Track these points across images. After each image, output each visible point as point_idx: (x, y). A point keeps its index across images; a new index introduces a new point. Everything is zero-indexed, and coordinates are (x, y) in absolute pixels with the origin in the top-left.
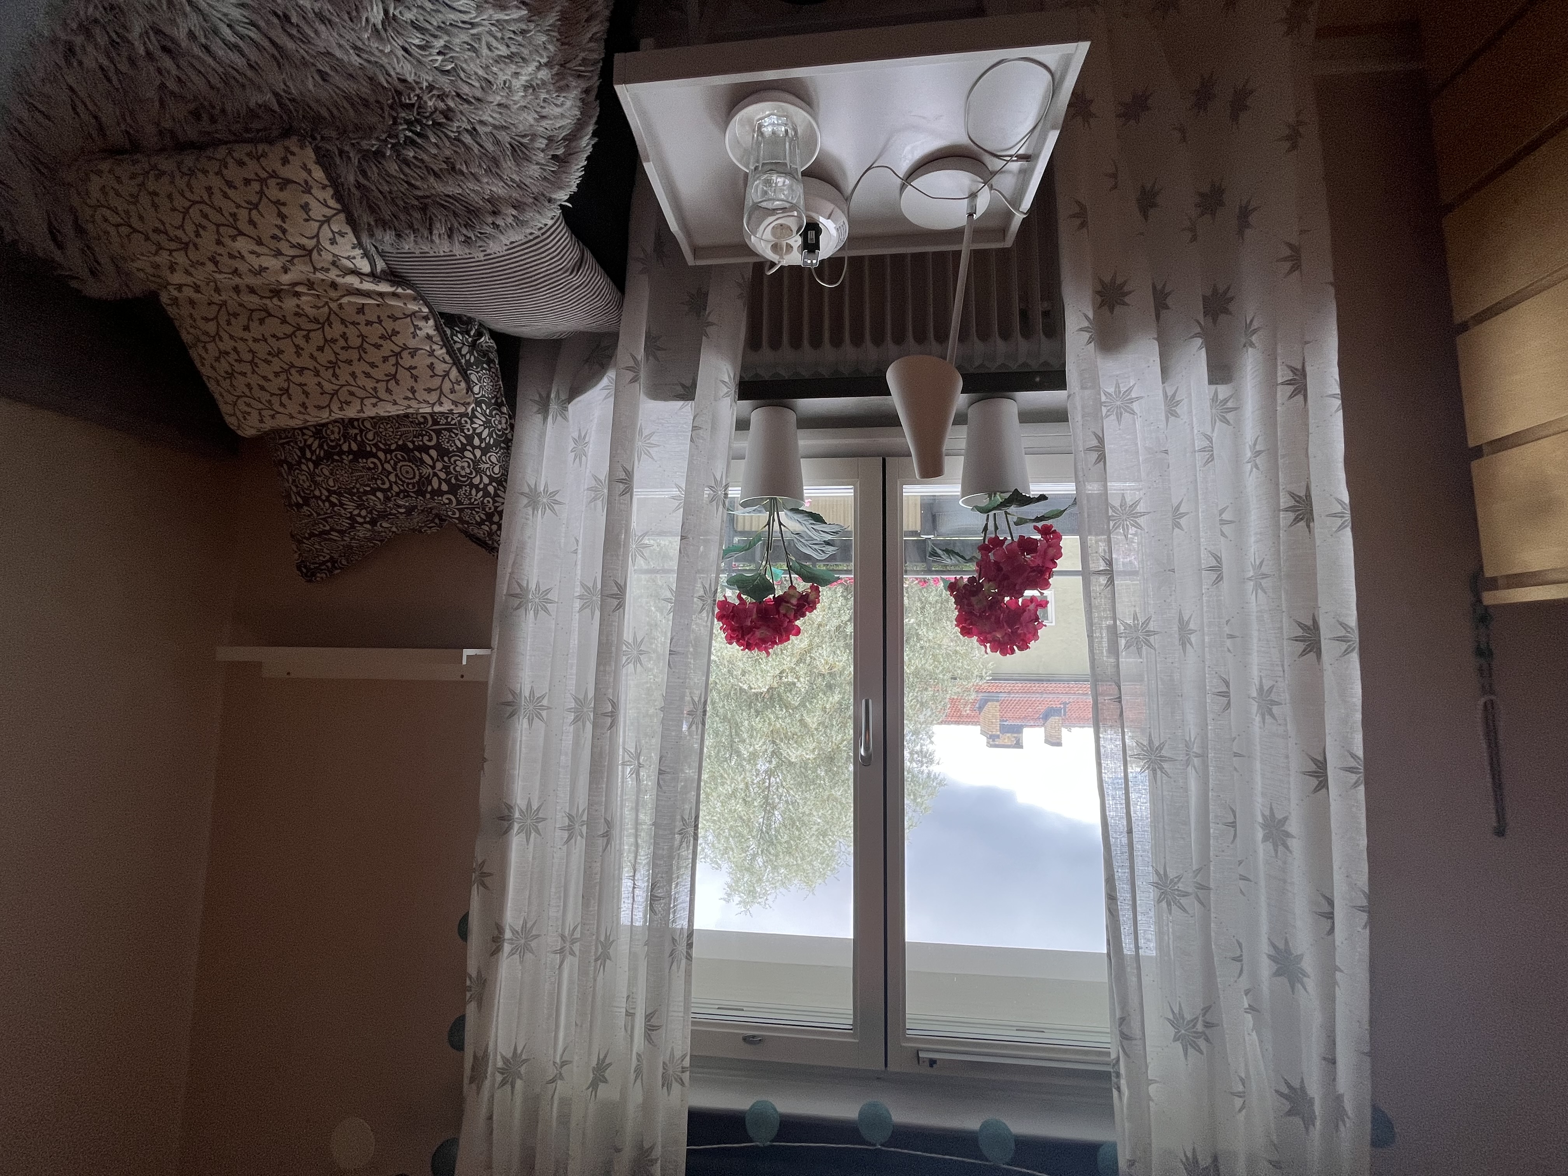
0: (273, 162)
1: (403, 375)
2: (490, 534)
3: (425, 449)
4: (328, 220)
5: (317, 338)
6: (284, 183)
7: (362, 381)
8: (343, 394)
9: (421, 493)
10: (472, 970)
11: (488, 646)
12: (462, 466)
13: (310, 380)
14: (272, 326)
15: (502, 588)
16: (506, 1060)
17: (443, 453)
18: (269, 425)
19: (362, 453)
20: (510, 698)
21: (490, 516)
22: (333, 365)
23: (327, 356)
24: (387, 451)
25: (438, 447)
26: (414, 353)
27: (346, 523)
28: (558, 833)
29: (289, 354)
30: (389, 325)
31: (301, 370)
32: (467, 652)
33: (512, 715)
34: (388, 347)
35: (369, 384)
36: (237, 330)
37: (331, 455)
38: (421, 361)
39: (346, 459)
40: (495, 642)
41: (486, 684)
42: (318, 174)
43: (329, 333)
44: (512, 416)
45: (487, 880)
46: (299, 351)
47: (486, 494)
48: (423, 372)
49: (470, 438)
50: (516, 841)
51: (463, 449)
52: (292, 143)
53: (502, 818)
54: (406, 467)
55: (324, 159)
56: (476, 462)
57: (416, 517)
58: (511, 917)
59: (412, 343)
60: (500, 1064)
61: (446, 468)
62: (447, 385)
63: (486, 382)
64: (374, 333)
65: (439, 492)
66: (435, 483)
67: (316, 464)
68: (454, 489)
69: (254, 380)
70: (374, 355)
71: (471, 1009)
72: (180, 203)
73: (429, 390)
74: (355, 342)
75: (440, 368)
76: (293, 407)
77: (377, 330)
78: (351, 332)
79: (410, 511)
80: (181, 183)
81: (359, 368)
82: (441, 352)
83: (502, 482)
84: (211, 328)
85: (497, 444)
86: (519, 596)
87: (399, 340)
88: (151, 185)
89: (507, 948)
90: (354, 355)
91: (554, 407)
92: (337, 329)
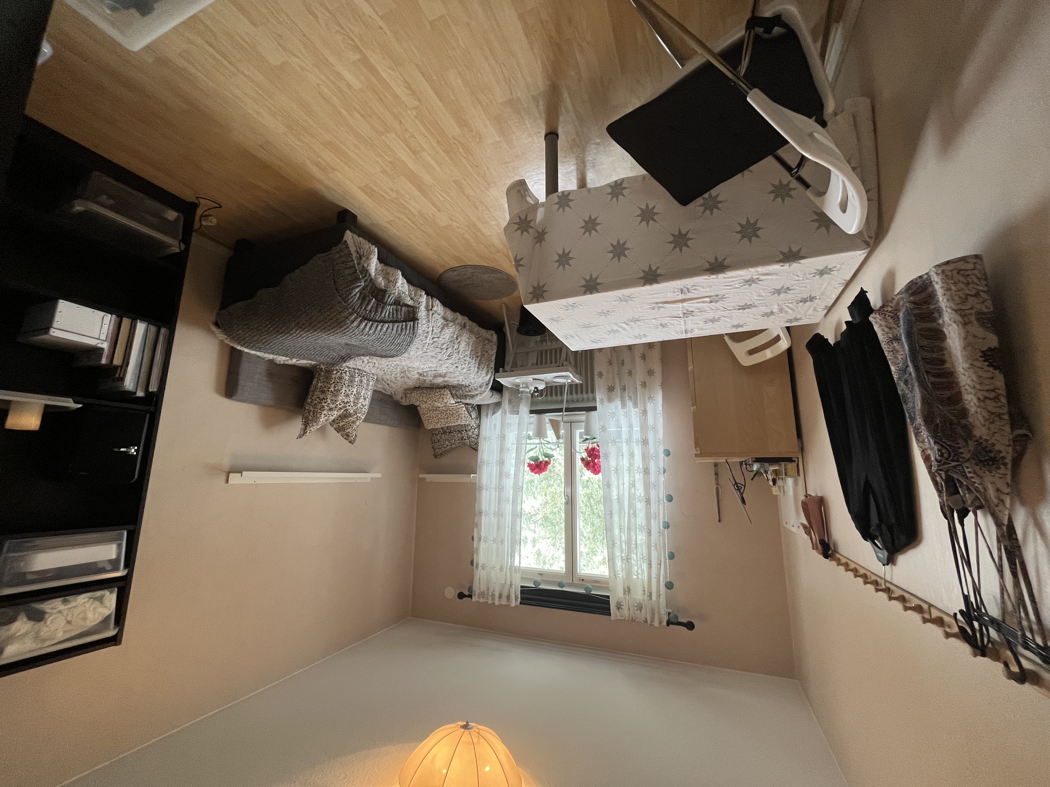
0: (442, 392)
1: (460, 419)
2: (476, 447)
3: (463, 431)
4: (449, 398)
5: (445, 414)
6: (444, 395)
7: (452, 420)
8: (448, 422)
9: (462, 440)
10: (475, 547)
11: (476, 474)
12: (470, 433)
13: (443, 420)
14: (437, 412)
15: (479, 460)
16: (482, 564)
17: (466, 431)
18: (434, 427)
19: (451, 432)
20: (481, 485)
21: (476, 443)
22: (447, 418)
23: (446, 416)
24: (456, 432)
25: (465, 430)
26: (462, 414)
27: (446, 446)
28: (492, 515)
29: (440, 416)
30: (457, 410)
31: (441, 419)
32: (472, 475)
33: (481, 490)
34: (457, 414)
35: (453, 420)
36: (431, 413)
37: (445, 432)
38: (463, 415)
39: (448, 433)
40: (478, 473)
41: (476, 483)
42: (449, 393)
43: (447, 412)
44: (480, 420)
45: (478, 526)
46: (441, 416)
47: (475, 439)
48: (463, 418)
49: (471, 427)
50: (483, 517)
51: (470, 430)
52: (445, 389)
53: (481, 512)
54: (459, 435)
55: (450, 391)
56: (473, 432)
57: (460, 444)
58: (483, 535)
59: (461, 412)
60: (481, 565)
61: (467, 435)
62: (468, 419)
63: (475, 414)
64: (455, 412)
65: (465, 439)
66: (465, 438)
67: (441, 434)
68: (468, 439)
69: (432, 421)
70: (454, 415)
71: (475, 555)
72: (427, 397)
73: (464, 421)
74: (451, 414)
75: (466, 416)
76: (439, 425)
77: (456, 411)
78: (451, 412)
79: (459, 443)
80: (428, 395)
81: (452, 418)
82: (466, 413)
83: (478, 435)
84: (426, 412)
85: (477, 427)
86: (483, 462)
87: (459, 412)
88: (422, 395)
89: (482, 540)
90: (451, 416)
91: (489, 416)
92: (449, 412)
